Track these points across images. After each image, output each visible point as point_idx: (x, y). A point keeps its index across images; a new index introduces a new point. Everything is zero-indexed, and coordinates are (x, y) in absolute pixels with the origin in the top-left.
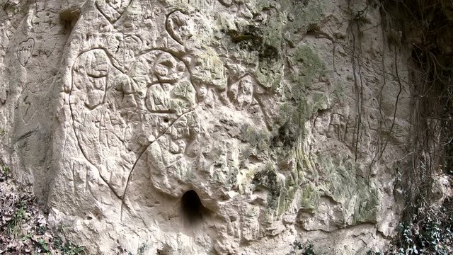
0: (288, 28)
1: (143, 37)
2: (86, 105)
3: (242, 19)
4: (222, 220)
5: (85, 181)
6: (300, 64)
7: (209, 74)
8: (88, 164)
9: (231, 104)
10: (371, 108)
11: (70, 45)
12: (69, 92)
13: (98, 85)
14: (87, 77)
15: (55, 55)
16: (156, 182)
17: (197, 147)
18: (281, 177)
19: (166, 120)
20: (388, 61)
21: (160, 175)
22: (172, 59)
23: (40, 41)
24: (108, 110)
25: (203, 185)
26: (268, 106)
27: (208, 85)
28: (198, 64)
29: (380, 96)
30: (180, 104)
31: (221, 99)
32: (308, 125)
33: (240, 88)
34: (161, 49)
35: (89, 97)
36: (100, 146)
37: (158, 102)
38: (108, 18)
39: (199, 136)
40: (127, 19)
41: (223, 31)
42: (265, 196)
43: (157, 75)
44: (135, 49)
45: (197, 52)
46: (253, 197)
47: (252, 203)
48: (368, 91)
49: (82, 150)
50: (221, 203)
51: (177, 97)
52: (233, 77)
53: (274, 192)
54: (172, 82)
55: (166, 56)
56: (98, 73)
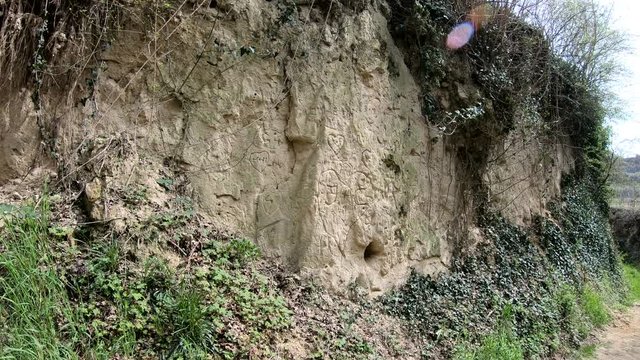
0: (403, 153)
1: (352, 164)
2: (326, 203)
3: (387, 151)
4: (384, 254)
6: (407, 173)
7: (379, 184)
9: (386, 198)
10: (435, 192)
12: (317, 195)
13: (333, 191)
14: (327, 187)
16: (359, 239)
17: (377, 221)
18: (403, 232)
19: (364, 208)
20: (445, 163)
21: (361, 236)
22: (365, 177)
24: (338, 205)
26: (397, 197)
27: (379, 189)
28: (375, 179)
29: (439, 184)
30: (369, 200)
31: (383, 196)
32: (411, 205)
33: (388, 190)
34: (360, 172)
35: (328, 198)
37: (361, 199)
38: (335, 152)
39: (377, 215)
40: (344, 153)
41: (381, 160)
42: (399, 241)
43: (359, 185)
44: (349, 171)
45: (375, 173)
46: (395, 242)
47: (395, 245)
48: (434, 182)
50: (385, 246)
51: (368, 196)
52: (387, 184)
53: (402, 239)
54: (365, 189)
55: (363, 176)
56: (332, 185)
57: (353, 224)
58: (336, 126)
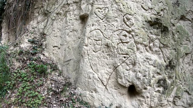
0: (172, 18)
1: (115, 25)
2: (94, 51)
3: (153, 15)
4: (143, 97)
5: (92, 79)
6: (178, 33)
7: (141, 39)
8: (94, 73)
9: (150, 51)
11: (86, 28)
12: (86, 46)
13: (98, 44)
14: (94, 41)
15: (79, 32)
16: (119, 80)
17: (137, 68)
18: (169, 82)
19: (125, 57)
21: (121, 78)
22: (127, 34)
23: (73, 26)
24: (102, 53)
25: (138, 83)
26: (164, 52)
27: (141, 44)
28: (137, 35)
30: (130, 51)
31: (146, 49)
32: (181, 60)
33: (154, 45)
34: (122, 30)
35: (95, 48)
36: (98, 66)
37: (122, 50)
38: (100, 18)
39: (138, 64)
40: (107, 18)
41: (146, 21)
42: (161, 89)
43: (121, 40)
44: (111, 30)
45: (136, 31)
46: (157, 89)
47: (156, 92)
49: (91, 67)
50: (144, 91)
51: (129, 48)
52: (151, 41)
53: (165, 88)
54: (127, 43)
55: (124, 33)
56: (98, 39)
57: (115, 68)
58: (101, 3)
